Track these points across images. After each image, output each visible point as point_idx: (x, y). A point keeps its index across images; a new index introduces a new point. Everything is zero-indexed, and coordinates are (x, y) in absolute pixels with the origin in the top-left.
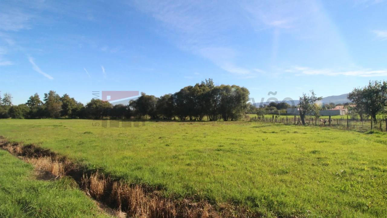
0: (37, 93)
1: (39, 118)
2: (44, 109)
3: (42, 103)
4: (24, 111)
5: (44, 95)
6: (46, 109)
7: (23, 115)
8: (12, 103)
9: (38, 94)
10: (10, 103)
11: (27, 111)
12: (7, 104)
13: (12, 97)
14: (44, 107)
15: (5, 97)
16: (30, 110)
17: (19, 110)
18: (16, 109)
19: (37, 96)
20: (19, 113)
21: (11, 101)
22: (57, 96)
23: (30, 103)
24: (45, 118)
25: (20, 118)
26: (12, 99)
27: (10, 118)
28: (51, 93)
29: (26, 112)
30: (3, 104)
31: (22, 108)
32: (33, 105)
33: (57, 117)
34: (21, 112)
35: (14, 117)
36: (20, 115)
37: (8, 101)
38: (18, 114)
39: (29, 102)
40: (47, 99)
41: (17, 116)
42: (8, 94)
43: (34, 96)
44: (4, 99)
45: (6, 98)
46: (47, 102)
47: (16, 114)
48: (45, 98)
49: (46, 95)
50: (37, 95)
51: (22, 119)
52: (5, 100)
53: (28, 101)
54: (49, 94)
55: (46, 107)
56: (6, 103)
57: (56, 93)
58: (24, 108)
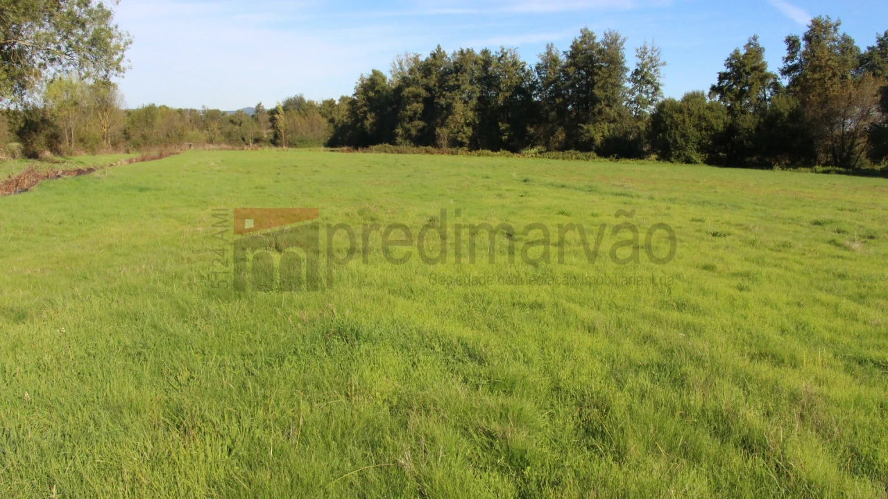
0: (755, 39)
1: (765, 165)
2: (786, 114)
3: (776, 86)
4: (704, 124)
5: (786, 46)
6: (795, 115)
7: (702, 148)
8: (660, 87)
9: (761, 43)
10: (657, 89)
11: (714, 122)
12: (647, 92)
13: (664, 64)
14: (786, 105)
15: (640, 61)
16: (728, 119)
17: (684, 121)
18: (675, 115)
19: (755, 51)
20: (683, 136)
21: (658, 80)
22: (847, 42)
23: (730, 89)
24: (788, 166)
25: (688, 161)
26: (662, 70)
27: (653, 157)
28: (819, 30)
29: (712, 128)
30: (631, 92)
31: (696, 112)
32: (741, 95)
33: (843, 162)
34: (691, 131)
35: (666, 152)
36: (687, 142)
37: (648, 82)
38: (681, 141)
39: (726, 81)
40: (795, 68)
41: (676, 148)
42: (649, 48)
43: (743, 52)
44: (637, 72)
45: (643, 66)
46: (794, 83)
47: (675, 141)
48: (787, 59)
49: (792, 43)
50: (756, 45)
51: (695, 163)
52: (639, 78)
53: (722, 77)
54: (807, 38)
55: (794, 103)
56: (641, 91)
57: (841, 31)
58: (707, 113)
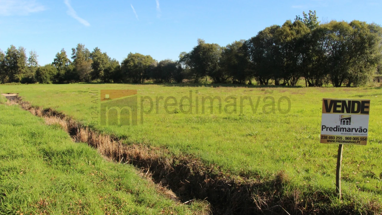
0: (63, 49)
1: (68, 83)
2: (72, 70)
3: (70, 62)
4: (51, 73)
5: (72, 51)
6: (74, 70)
7: (51, 79)
8: (38, 63)
9: (65, 50)
10: (37, 63)
11: (54, 72)
12: (34, 64)
13: (38, 56)
14: (72, 68)
15: (31, 55)
16: (57, 71)
17: (45, 73)
18: (43, 71)
19: (64, 53)
20: (46, 77)
21: (37, 61)
22: (87, 51)
23: (57, 63)
24: (74, 83)
25: (48, 83)
26: (37, 58)
27: (38, 83)
28: (79, 47)
29: (53, 74)
30: (29, 64)
31: (48, 70)
32: (60, 65)
33: (87, 81)
34: (48, 75)
35: (41, 81)
36: (47, 78)
37: (34, 61)
38: (45, 78)
39: (56, 61)
40: (75, 57)
41: (44, 80)
42: (33, 52)
43: (60, 53)
44: (30, 59)
45: (32, 57)
46: (75, 61)
47: (44, 78)
48: (73, 54)
49: (73, 50)
50: (64, 51)
51: (50, 83)
52: (31, 60)
53: (55, 60)
54: (77, 49)
55: (74, 67)
56: (32, 64)
57: (85, 47)
58: (52, 70)
